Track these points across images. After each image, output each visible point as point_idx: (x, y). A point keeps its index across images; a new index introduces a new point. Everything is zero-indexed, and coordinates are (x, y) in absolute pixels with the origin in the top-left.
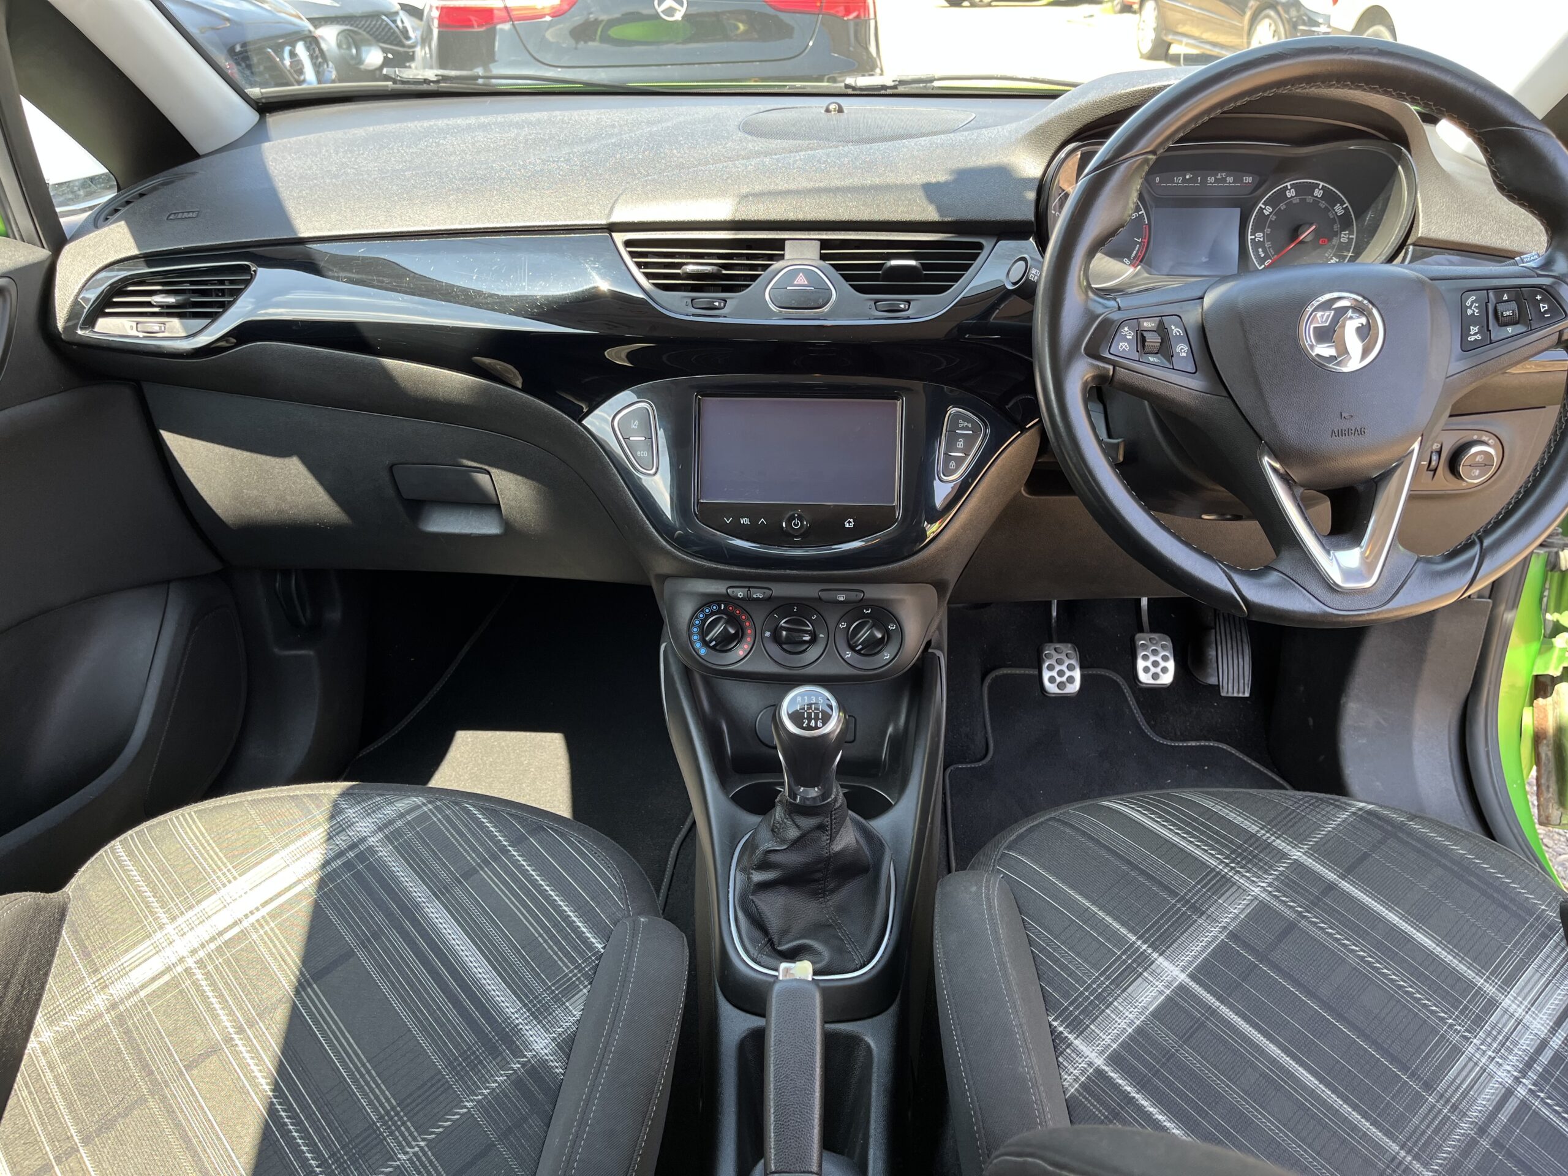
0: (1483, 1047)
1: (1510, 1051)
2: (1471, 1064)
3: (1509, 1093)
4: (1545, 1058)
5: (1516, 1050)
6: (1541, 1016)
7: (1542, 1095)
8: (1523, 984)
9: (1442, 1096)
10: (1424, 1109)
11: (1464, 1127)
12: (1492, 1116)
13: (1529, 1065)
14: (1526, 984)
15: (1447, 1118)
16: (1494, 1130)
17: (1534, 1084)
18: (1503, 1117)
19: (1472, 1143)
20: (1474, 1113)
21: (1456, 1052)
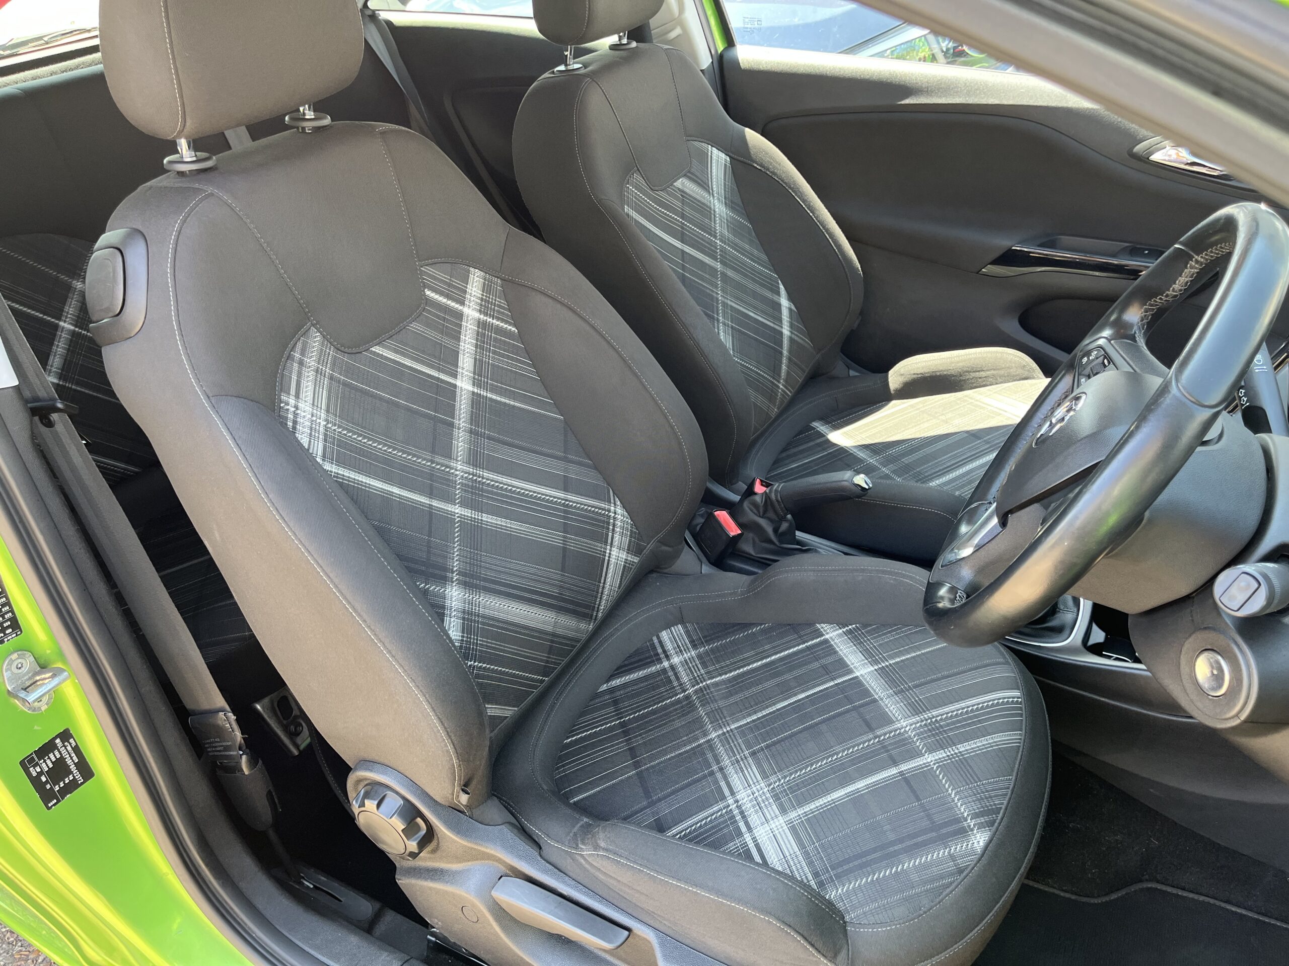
0: (761, 792)
1: (754, 806)
2: (755, 781)
3: (733, 793)
4: (742, 825)
5: (752, 810)
6: (766, 837)
7: (724, 811)
8: (789, 838)
9: (746, 758)
10: (743, 747)
11: (726, 762)
12: (725, 778)
13: (742, 813)
14: (789, 841)
15: (735, 755)
16: (719, 776)
17: (731, 810)
18: (723, 784)
19: (718, 762)
20: (730, 770)
21: (765, 776)
